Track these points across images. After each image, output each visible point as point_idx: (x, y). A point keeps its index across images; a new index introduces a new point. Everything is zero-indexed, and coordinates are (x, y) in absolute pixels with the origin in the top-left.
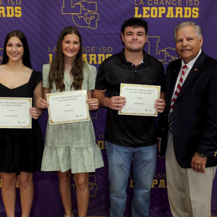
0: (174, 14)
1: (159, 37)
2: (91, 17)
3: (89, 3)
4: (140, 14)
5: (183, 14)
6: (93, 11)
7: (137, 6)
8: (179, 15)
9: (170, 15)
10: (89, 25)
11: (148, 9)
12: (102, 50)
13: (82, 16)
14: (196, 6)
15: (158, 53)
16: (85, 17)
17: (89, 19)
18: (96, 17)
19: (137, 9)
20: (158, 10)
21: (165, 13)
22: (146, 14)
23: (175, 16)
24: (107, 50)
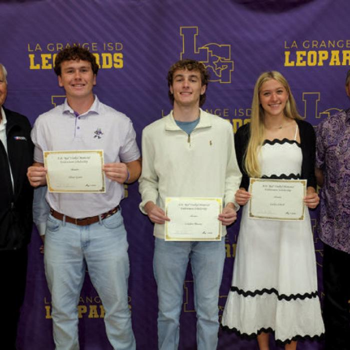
0: (341, 60)
1: (319, 93)
2: (223, 66)
3: (220, 46)
4: (293, 60)
6: (226, 58)
7: (287, 50)
10: (220, 78)
12: (238, 113)
13: (210, 65)
15: (318, 116)
16: (214, 66)
17: (220, 69)
19: (287, 54)
20: (318, 55)
21: (328, 59)
22: (301, 62)
23: (341, 64)
24: (245, 113)
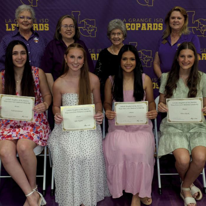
5: (153, 28)
8: (150, 28)
9: (144, 28)
11: (129, 24)
14: (161, 23)
18: (95, 30)
